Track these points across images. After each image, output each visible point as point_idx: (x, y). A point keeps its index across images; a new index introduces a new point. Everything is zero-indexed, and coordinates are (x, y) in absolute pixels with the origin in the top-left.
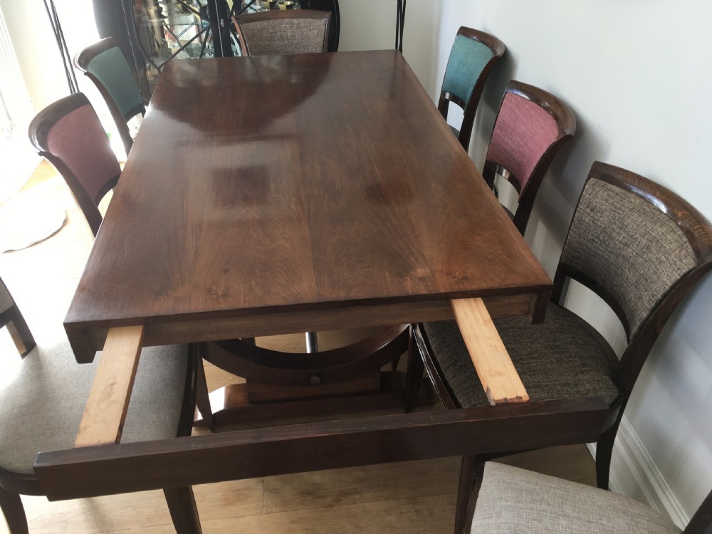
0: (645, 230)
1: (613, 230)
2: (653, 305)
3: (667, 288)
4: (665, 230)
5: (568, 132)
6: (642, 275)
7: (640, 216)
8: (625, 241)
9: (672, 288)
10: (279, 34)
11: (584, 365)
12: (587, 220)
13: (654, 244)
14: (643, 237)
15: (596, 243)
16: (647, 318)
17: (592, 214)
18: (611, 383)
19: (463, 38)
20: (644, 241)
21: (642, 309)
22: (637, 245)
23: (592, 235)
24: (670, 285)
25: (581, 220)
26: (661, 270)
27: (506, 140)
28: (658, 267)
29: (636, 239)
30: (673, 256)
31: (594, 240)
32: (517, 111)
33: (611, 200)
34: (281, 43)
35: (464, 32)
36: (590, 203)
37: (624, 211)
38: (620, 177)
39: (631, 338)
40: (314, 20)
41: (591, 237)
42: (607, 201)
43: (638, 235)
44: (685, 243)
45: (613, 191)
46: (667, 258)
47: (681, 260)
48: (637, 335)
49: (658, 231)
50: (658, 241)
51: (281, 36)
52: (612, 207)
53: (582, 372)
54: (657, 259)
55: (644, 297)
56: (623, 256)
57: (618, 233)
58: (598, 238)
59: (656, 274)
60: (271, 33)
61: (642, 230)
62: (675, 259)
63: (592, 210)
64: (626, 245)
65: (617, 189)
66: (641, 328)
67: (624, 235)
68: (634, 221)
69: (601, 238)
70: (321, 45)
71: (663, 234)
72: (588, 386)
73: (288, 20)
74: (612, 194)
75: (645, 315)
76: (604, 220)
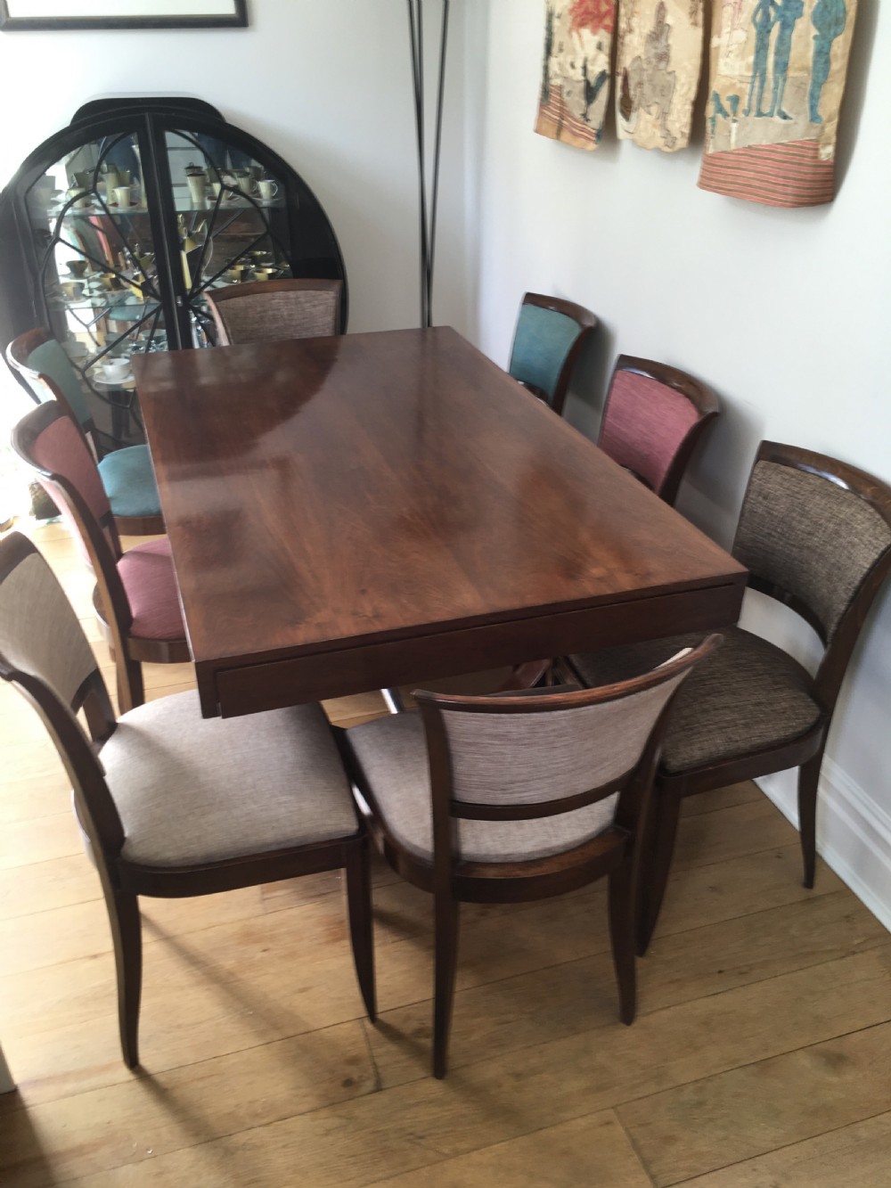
0: (831, 513)
1: (793, 519)
2: (850, 594)
3: (865, 570)
4: (853, 510)
5: (710, 410)
6: (834, 564)
7: (823, 498)
8: (809, 529)
9: (871, 570)
10: (270, 313)
11: (776, 683)
12: (760, 511)
13: (843, 527)
14: (829, 521)
15: (774, 537)
16: (846, 610)
17: (765, 502)
18: (810, 700)
19: (531, 308)
20: (831, 526)
21: (839, 600)
22: (824, 532)
23: (768, 528)
24: (868, 566)
25: (753, 512)
26: (855, 554)
27: (624, 429)
28: (852, 551)
29: (821, 525)
30: (866, 536)
31: (770, 534)
32: (633, 392)
33: (786, 484)
34: (276, 325)
35: (532, 299)
36: (762, 490)
37: (803, 495)
38: (793, 457)
39: (829, 640)
40: (318, 292)
41: (766, 531)
42: (781, 485)
43: (823, 521)
44: (879, 520)
45: (787, 474)
46: (860, 540)
47: (877, 539)
48: (836, 634)
49: (846, 511)
50: (847, 524)
51: (274, 315)
52: (788, 492)
53: (775, 690)
54: (849, 542)
55: (839, 588)
56: (808, 548)
57: (800, 522)
58: (776, 531)
59: (850, 558)
60: (260, 312)
61: (827, 514)
62: (870, 539)
63: (765, 498)
64: (809, 533)
65: (792, 471)
66: (839, 624)
67: (807, 522)
68: (816, 505)
69: (779, 530)
70: (331, 325)
71: (852, 514)
72: (784, 704)
73: (281, 294)
74: (787, 477)
75: (842, 608)
76: (781, 508)
